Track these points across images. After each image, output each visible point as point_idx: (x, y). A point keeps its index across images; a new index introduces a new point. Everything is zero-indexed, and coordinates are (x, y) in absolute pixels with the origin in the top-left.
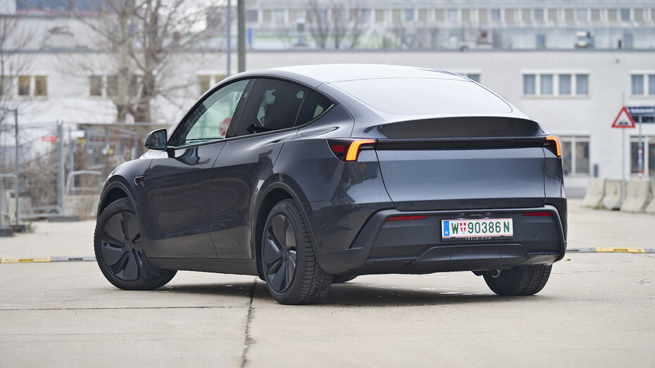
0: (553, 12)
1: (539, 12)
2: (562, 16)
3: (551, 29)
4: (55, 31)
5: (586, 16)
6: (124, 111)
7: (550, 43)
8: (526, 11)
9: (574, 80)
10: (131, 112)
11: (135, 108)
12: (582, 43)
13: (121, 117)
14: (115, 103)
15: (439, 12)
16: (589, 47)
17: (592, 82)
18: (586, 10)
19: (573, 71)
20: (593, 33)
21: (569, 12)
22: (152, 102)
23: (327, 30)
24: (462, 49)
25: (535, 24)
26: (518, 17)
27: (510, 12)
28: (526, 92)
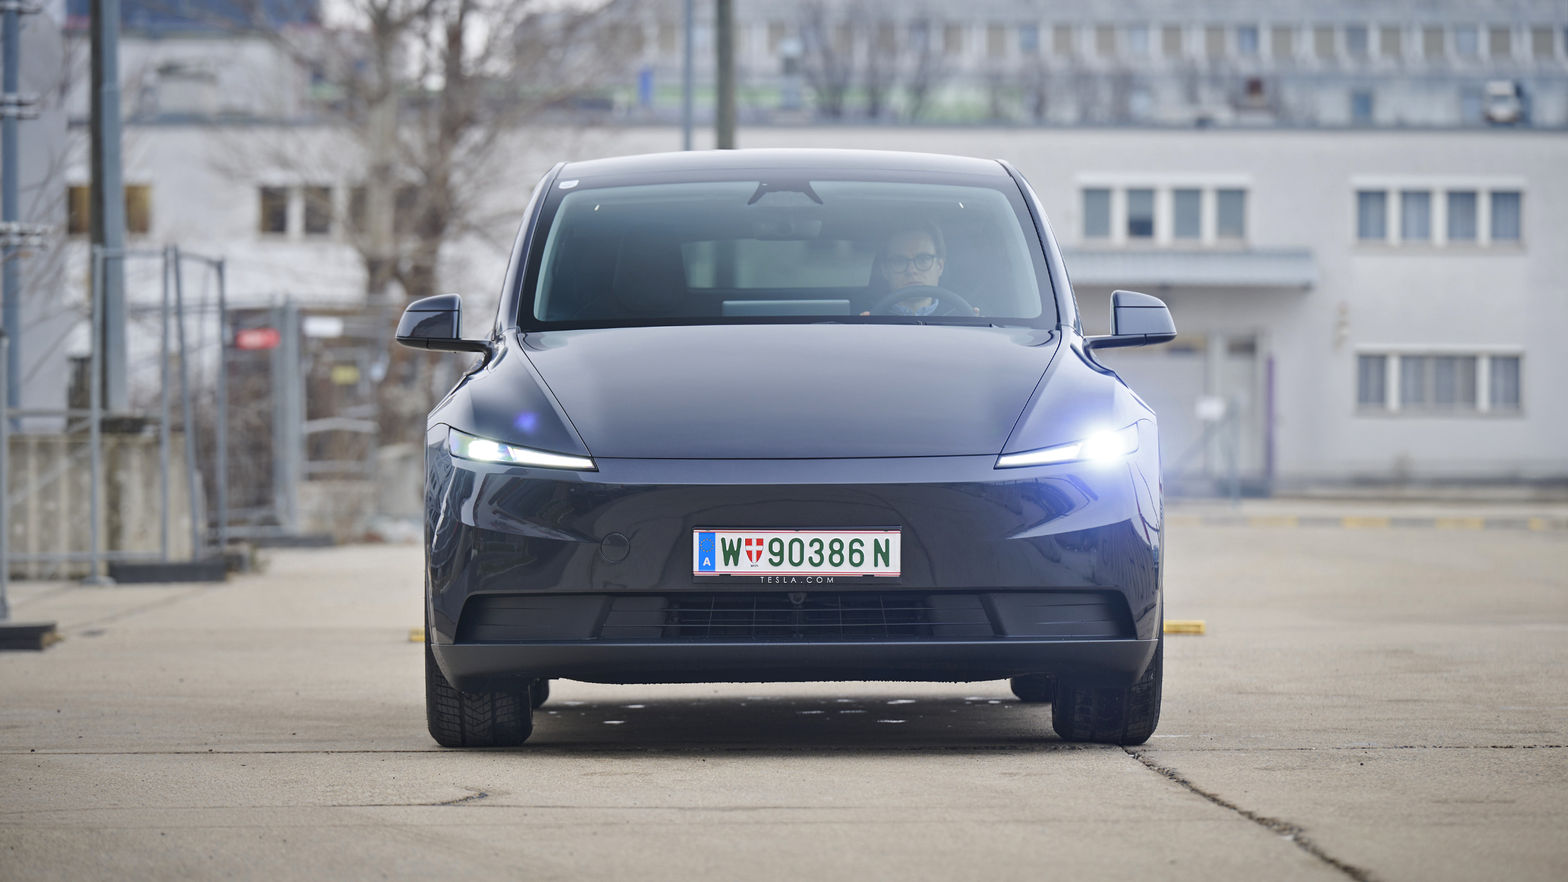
0: (1392, 35)
1: (1357, 35)
2: (1414, 45)
3: (1386, 79)
4: (169, 70)
5: (1475, 46)
6: (385, 272)
7: (1386, 110)
8: (1324, 32)
9: (1484, 207)
10: (397, 275)
11: (406, 267)
12: (1503, 111)
13: (375, 286)
14: (360, 250)
15: (1105, 32)
16: (1521, 122)
17: (1532, 211)
18: (1473, 29)
19: (1483, 182)
20: (1530, 87)
21: (1433, 34)
22: (448, 250)
23: (847, 72)
24: (1203, 124)
25: (1347, 63)
26: (1305, 46)
27: (1283, 33)
28: (1363, 231)
